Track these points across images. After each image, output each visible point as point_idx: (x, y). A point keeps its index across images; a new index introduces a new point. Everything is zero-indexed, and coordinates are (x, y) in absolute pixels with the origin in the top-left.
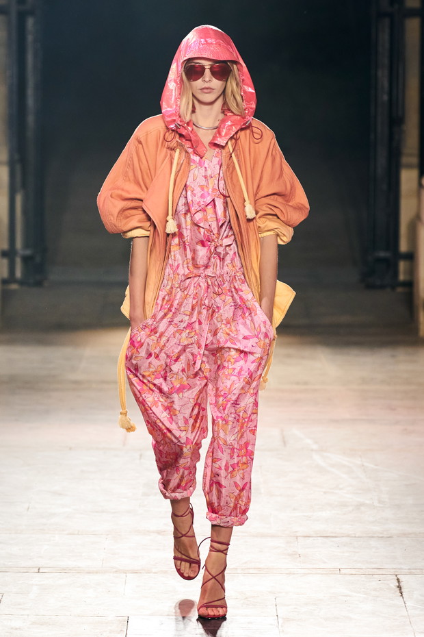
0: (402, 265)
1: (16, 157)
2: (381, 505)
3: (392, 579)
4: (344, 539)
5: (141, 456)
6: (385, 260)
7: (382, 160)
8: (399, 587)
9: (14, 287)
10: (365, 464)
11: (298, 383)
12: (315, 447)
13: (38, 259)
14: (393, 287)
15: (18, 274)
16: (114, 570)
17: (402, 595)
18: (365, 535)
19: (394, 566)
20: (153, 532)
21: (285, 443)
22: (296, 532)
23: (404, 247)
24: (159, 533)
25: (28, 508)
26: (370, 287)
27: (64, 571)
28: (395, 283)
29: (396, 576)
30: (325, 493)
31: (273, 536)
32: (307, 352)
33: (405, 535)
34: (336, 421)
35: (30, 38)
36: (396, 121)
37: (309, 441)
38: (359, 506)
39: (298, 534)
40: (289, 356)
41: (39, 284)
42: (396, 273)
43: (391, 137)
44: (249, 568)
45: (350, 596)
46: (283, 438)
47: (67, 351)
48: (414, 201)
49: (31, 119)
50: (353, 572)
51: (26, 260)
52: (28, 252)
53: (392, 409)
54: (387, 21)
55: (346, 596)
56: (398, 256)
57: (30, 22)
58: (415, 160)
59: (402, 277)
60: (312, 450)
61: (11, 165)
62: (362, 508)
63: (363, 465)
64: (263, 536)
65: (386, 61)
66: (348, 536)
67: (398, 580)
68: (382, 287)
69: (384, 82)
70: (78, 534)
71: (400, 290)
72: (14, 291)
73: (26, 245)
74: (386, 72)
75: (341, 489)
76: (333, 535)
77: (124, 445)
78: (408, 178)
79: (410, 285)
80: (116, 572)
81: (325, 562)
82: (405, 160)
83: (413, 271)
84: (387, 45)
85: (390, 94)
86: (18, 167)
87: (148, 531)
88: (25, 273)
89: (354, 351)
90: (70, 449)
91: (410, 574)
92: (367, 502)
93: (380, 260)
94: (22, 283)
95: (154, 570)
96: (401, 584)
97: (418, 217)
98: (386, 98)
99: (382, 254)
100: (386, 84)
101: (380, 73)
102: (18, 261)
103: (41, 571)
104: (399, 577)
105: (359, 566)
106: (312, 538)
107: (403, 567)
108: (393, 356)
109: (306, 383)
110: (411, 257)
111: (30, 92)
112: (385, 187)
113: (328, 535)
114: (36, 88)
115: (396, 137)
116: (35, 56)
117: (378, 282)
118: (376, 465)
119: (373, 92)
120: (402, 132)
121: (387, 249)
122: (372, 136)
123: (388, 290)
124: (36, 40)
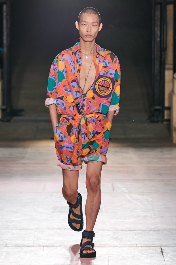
0: (166, 112)
2: (154, 217)
3: (159, 249)
4: (139, 231)
5: (51, 195)
6: (159, 110)
7: (157, 67)
8: (162, 252)
10: (148, 199)
11: (120, 164)
12: (127, 191)
13: (8, 110)
14: (162, 122)
15: (0, 117)
16: (39, 245)
17: (163, 256)
18: (147, 230)
19: (160, 243)
20: (56, 228)
21: (114, 190)
22: (118, 228)
23: (167, 104)
24: (58, 229)
25: (2, 218)
26: (152, 122)
27: (17, 246)
28: (163, 120)
29: (161, 247)
30: (130, 211)
31: (107, 230)
32: (125, 150)
33: (165, 229)
34: (136, 180)
35: (5, 14)
36: (163, 50)
37: (124, 189)
38: (145, 217)
39: (119, 229)
40: (116, 152)
41: (9, 121)
42: (163, 116)
43: (161, 56)
45: (140, 256)
46: (113, 187)
47: (21, 150)
48: (171, 84)
49: (5, 49)
50: (142, 245)
51: (3, 110)
52: (4, 107)
53: (160, 174)
54: (159, 6)
55: (139, 256)
56: (164, 108)
57: (5, 7)
58: (171, 66)
59: (166, 117)
60: (125, 193)
62: (147, 218)
63: (147, 199)
64: (104, 230)
65: (159, 24)
66: (140, 230)
67: (161, 249)
68: (157, 122)
70: (23, 230)
71: (165, 123)
73: (3, 104)
74: (159, 28)
75: (138, 209)
76: (134, 229)
77: (44, 191)
78: (168, 74)
79: (169, 121)
80: (39, 246)
81: (130, 242)
82: (167, 66)
83: (170, 115)
84: (159, 17)
85: (161, 38)
87: (54, 228)
88: (3, 116)
89: (145, 150)
90: (21, 192)
91: (167, 246)
92: (149, 215)
93: (156, 110)
94: (1, 120)
95: (56, 245)
96: (163, 251)
97: (173, 91)
98: (159, 39)
99: (157, 107)
100: (159, 34)
101: (156, 29)
103: (7, 245)
104: (162, 247)
105: (144, 243)
106: (124, 231)
107: (164, 243)
108: (162, 152)
109: (123, 164)
110: (170, 108)
111: (5, 38)
112: (158, 78)
113: (131, 229)
114: (7, 36)
115: (163, 56)
116: (7, 22)
117: (156, 120)
118: (153, 199)
119: (153, 37)
120: (166, 54)
121: (160, 105)
122: (153, 56)
123: (160, 123)
124: (7, 15)
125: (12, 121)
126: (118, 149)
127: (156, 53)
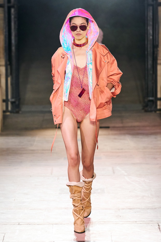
0: (159, 103)
1: (8, 63)
2: (152, 196)
3: (156, 225)
4: (138, 210)
5: (58, 178)
6: (152, 101)
7: (150, 62)
8: (159, 228)
9: (8, 113)
10: (145, 180)
11: (119, 149)
12: (126, 174)
13: (17, 103)
14: (155, 111)
15: (10, 109)
17: (160, 231)
18: (145, 208)
19: (157, 220)
20: (63, 208)
21: (114, 173)
22: (119, 207)
23: (159, 96)
24: (65, 208)
25: (15, 200)
26: (146, 111)
27: (29, 224)
28: (156, 110)
29: (158, 224)
30: (130, 192)
31: (110, 209)
32: (122, 137)
34: (134, 164)
35: (13, 17)
36: (155, 47)
37: (123, 172)
38: (143, 197)
40: (115, 139)
41: (18, 112)
42: (156, 106)
43: (153, 53)
44: (101, 222)
45: (140, 232)
46: (113, 171)
47: (28, 138)
49: (13, 48)
50: (141, 222)
51: (12, 103)
52: (13, 100)
53: (155, 159)
54: (151, 8)
56: (157, 99)
57: (13, 10)
59: (159, 107)
61: (6, 66)
63: (144, 181)
64: (106, 209)
65: (151, 23)
66: (139, 208)
67: (159, 225)
68: (151, 111)
69: (151, 31)
70: (34, 210)
71: (158, 112)
72: (8, 115)
73: (12, 97)
74: (151, 28)
75: (136, 190)
77: (52, 174)
78: (160, 68)
80: (49, 224)
81: (130, 219)
82: (159, 62)
84: (151, 17)
85: (153, 36)
86: (9, 67)
87: (61, 208)
88: (12, 108)
89: (140, 136)
90: (31, 176)
92: (146, 195)
93: (150, 101)
94: (11, 112)
95: (64, 223)
98: (151, 37)
99: (151, 98)
100: (151, 32)
101: (149, 28)
102: (9, 103)
103: (20, 224)
104: (159, 224)
105: (143, 220)
106: (125, 210)
107: (160, 220)
108: (156, 138)
109: (122, 149)
111: (13, 38)
112: (151, 72)
113: (131, 208)
114: (15, 36)
115: (156, 53)
116: (15, 23)
117: (149, 109)
118: (150, 181)
119: (146, 35)
120: (157, 51)
121: (153, 96)
122: (146, 53)
123: (153, 112)
124: (15, 18)
125: (20, 112)
126: (116, 137)
127: (149, 50)
